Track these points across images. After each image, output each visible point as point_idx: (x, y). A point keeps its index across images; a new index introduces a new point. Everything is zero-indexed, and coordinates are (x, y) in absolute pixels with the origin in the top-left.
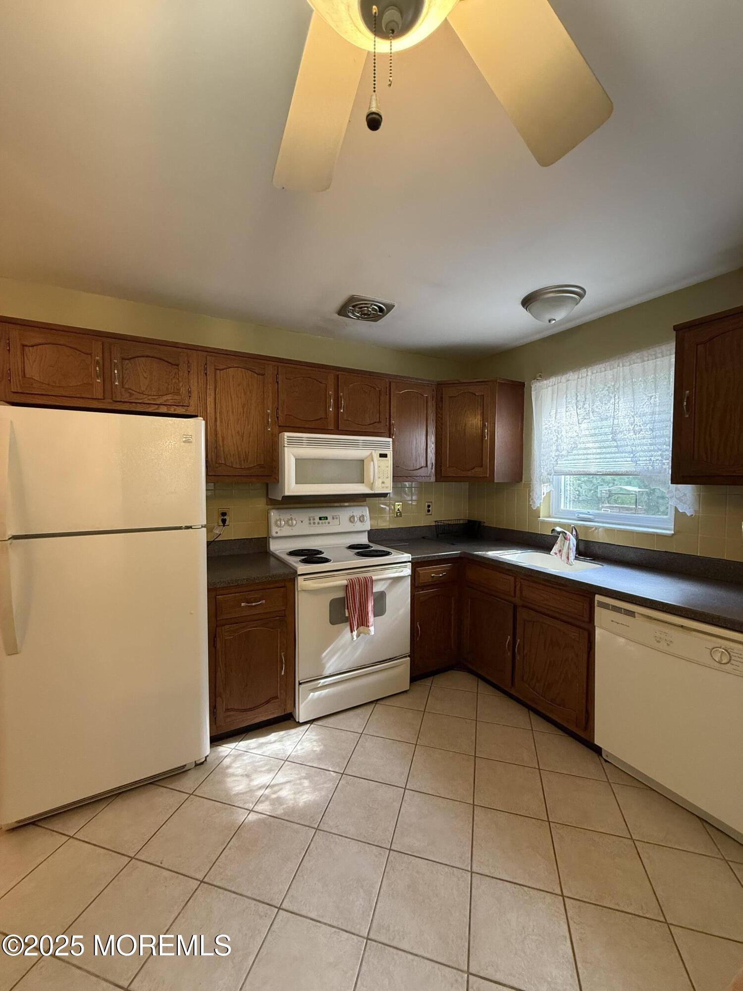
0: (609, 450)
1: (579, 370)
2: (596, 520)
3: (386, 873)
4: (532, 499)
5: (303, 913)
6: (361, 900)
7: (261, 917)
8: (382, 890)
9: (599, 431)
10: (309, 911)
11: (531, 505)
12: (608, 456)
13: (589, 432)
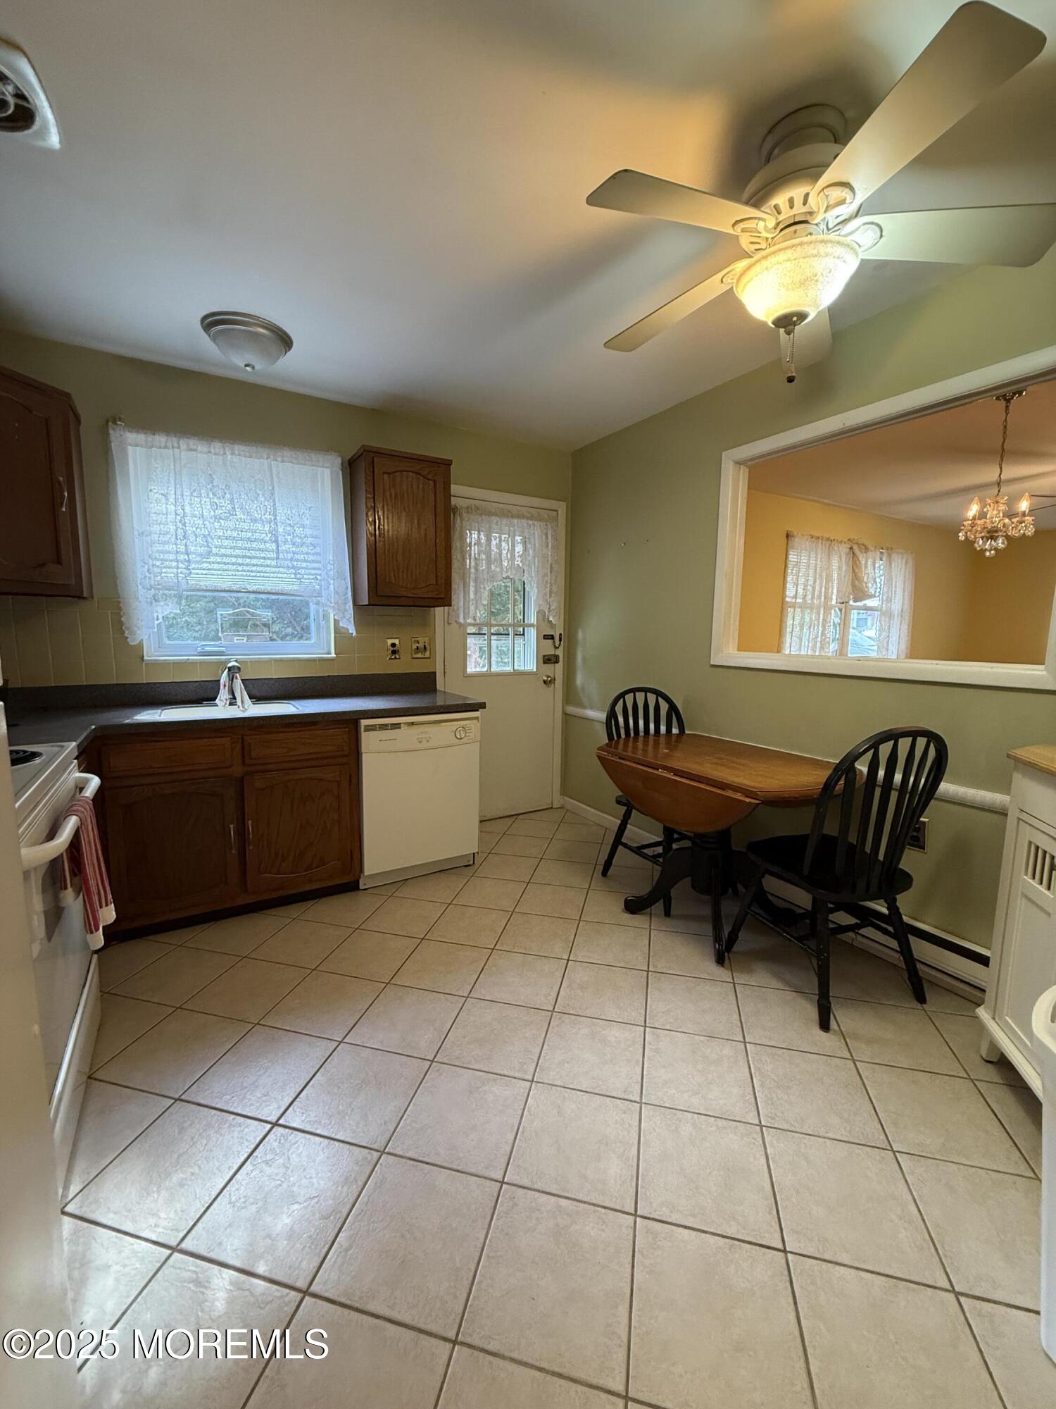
0: (254, 561)
1: (212, 441)
2: (229, 652)
3: (465, 1066)
4: (128, 629)
5: (508, 1149)
6: (493, 1089)
7: (516, 1205)
8: (483, 1069)
9: (238, 534)
10: (506, 1143)
11: (127, 638)
12: (254, 568)
13: (224, 533)
